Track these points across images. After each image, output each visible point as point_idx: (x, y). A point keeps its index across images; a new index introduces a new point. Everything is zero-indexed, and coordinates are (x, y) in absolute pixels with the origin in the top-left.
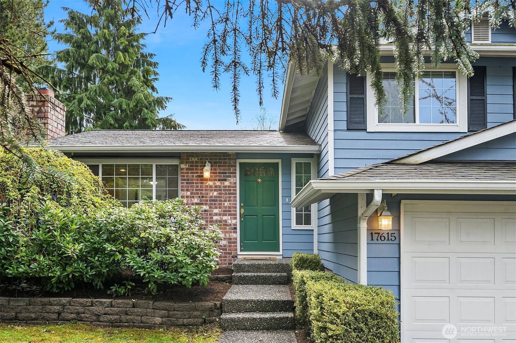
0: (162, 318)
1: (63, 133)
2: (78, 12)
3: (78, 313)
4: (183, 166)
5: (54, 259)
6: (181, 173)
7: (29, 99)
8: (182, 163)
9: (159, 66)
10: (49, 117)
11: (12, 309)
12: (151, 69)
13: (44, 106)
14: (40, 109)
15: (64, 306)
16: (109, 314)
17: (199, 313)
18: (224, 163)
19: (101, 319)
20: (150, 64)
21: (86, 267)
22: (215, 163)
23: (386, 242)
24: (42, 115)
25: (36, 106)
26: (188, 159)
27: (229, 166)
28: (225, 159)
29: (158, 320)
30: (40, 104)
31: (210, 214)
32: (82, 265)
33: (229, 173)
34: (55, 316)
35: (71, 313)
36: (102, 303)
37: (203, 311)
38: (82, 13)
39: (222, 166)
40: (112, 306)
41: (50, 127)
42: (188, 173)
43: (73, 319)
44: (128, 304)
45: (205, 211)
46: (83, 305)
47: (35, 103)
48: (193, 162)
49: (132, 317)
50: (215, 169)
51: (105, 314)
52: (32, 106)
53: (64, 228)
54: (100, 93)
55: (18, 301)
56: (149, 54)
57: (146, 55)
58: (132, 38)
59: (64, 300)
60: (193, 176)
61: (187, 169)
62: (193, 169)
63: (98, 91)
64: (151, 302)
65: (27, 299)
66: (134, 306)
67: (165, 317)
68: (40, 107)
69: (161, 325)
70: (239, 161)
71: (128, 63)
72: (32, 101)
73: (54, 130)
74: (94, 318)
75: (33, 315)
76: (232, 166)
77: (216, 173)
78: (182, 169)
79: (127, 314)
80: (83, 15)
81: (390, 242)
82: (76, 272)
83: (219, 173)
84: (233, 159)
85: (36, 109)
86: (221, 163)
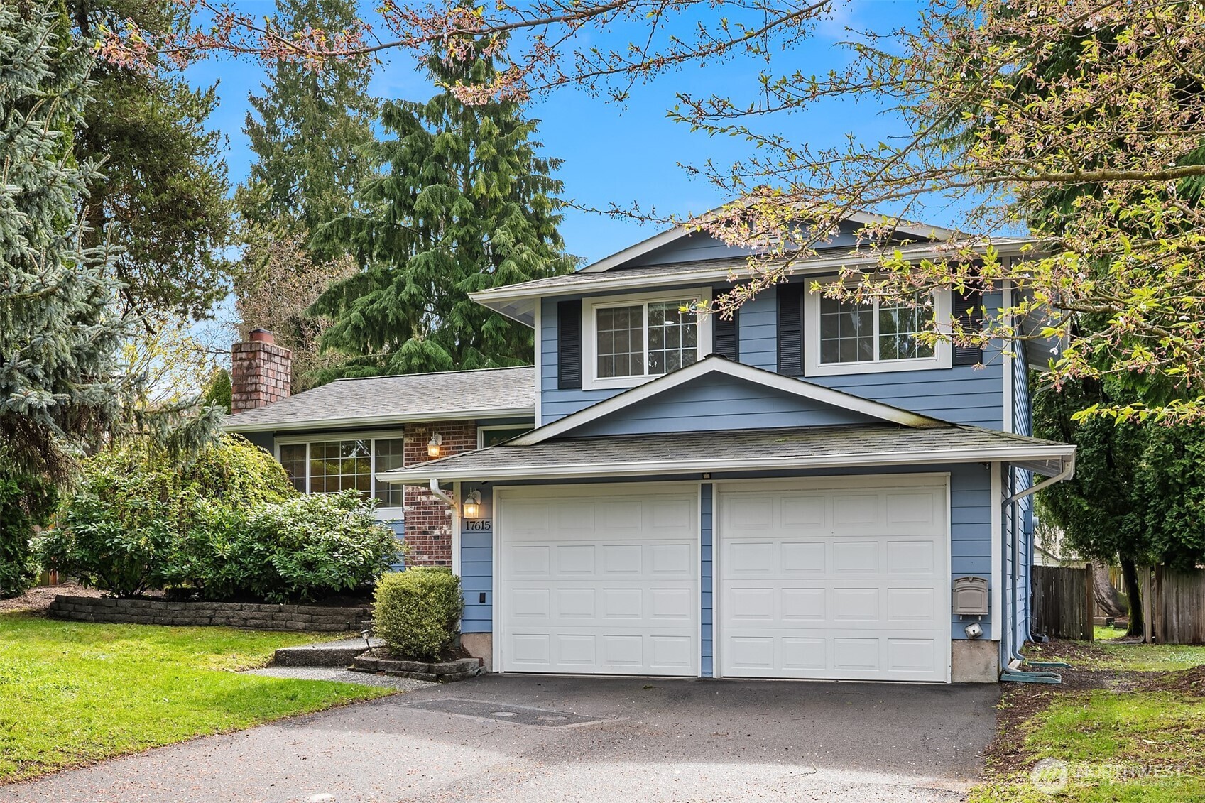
0: (305, 622)
1: (286, 394)
2: (400, 101)
3: (228, 618)
4: (407, 441)
5: (208, 560)
6: (406, 450)
7: (237, 349)
8: (406, 436)
9: (566, 187)
10: (262, 374)
11: (169, 613)
12: (550, 195)
13: (254, 358)
14: (251, 363)
15: (215, 610)
16: (256, 619)
17: (343, 618)
18: (459, 433)
19: (248, 623)
20: (549, 185)
21: (239, 570)
22: (448, 433)
23: (481, 531)
24: (252, 372)
25: (245, 360)
26: (414, 430)
27: (465, 438)
28: (461, 428)
29: (301, 625)
30: (251, 356)
31: (441, 508)
32: (235, 567)
33: (466, 447)
34: (207, 621)
35: (222, 618)
36: (250, 608)
37: (349, 616)
38: (409, 101)
39: (457, 438)
40: (259, 610)
41: (263, 388)
42: (413, 450)
43: (222, 623)
44: (274, 608)
45: (435, 503)
46: (233, 610)
47: (244, 356)
48: (419, 435)
49: (277, 621)
50: (448, 443)
51: (252, 618)
52: (241, 359)
53: (219, 527)
54: (437, 266)
55: (174, 606)
56: (551, 161)
57: (545, 163)
58: (507, 138)
59: (216, 605)
60: (420, 454)
61: (412, 445)
62: (419, 445)
63: (431, 265)
64: (296, 606)
65: (182, 604)
66: (280, 611)
67: (308, 621)
68: (250, 360)
69: (304, 630)
70: (480, 429)
71: (495, 194)
72: (241, 352)
73: (270, 391)
74: (242, 622)
75: (187, 620)
76: (470, 437)
77: (449, 448)
78: (407, 445)
79: (273, 619)
80: (411, 104)
81: (485, 531)
82: (229, 574)
83: (453, 448)
84: (470, 427)
85: (246, 364)
86: (455, 433)
